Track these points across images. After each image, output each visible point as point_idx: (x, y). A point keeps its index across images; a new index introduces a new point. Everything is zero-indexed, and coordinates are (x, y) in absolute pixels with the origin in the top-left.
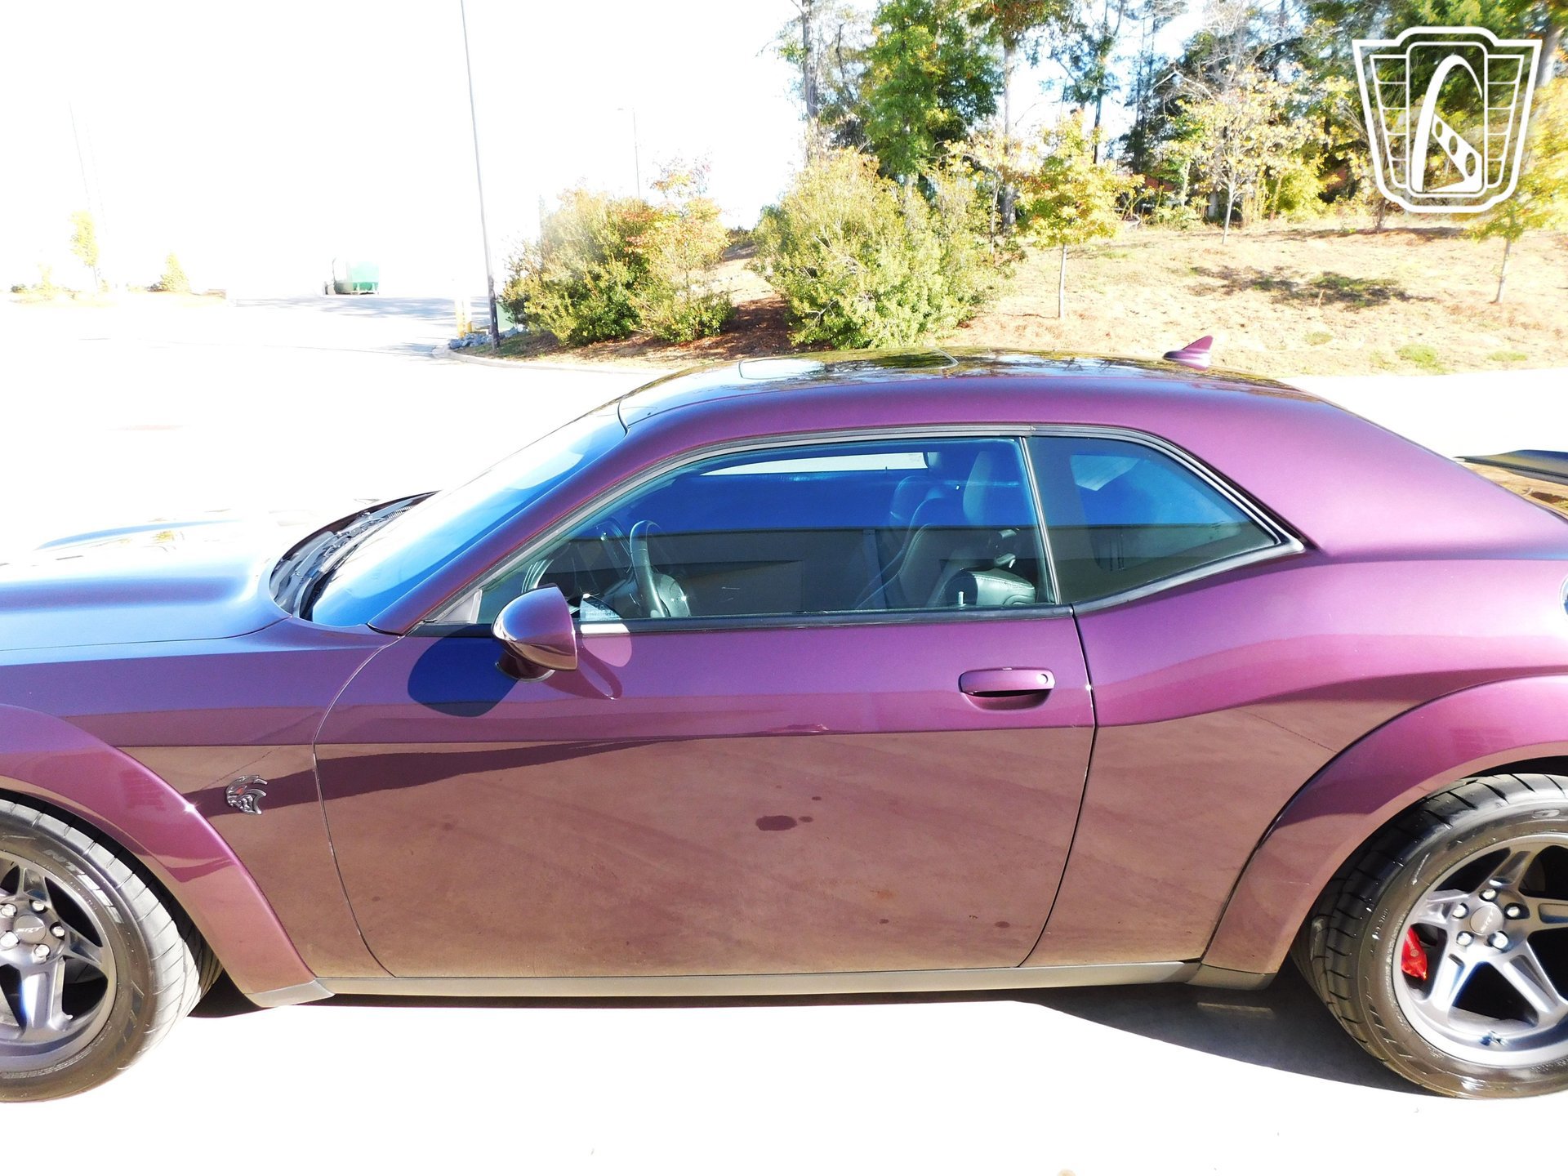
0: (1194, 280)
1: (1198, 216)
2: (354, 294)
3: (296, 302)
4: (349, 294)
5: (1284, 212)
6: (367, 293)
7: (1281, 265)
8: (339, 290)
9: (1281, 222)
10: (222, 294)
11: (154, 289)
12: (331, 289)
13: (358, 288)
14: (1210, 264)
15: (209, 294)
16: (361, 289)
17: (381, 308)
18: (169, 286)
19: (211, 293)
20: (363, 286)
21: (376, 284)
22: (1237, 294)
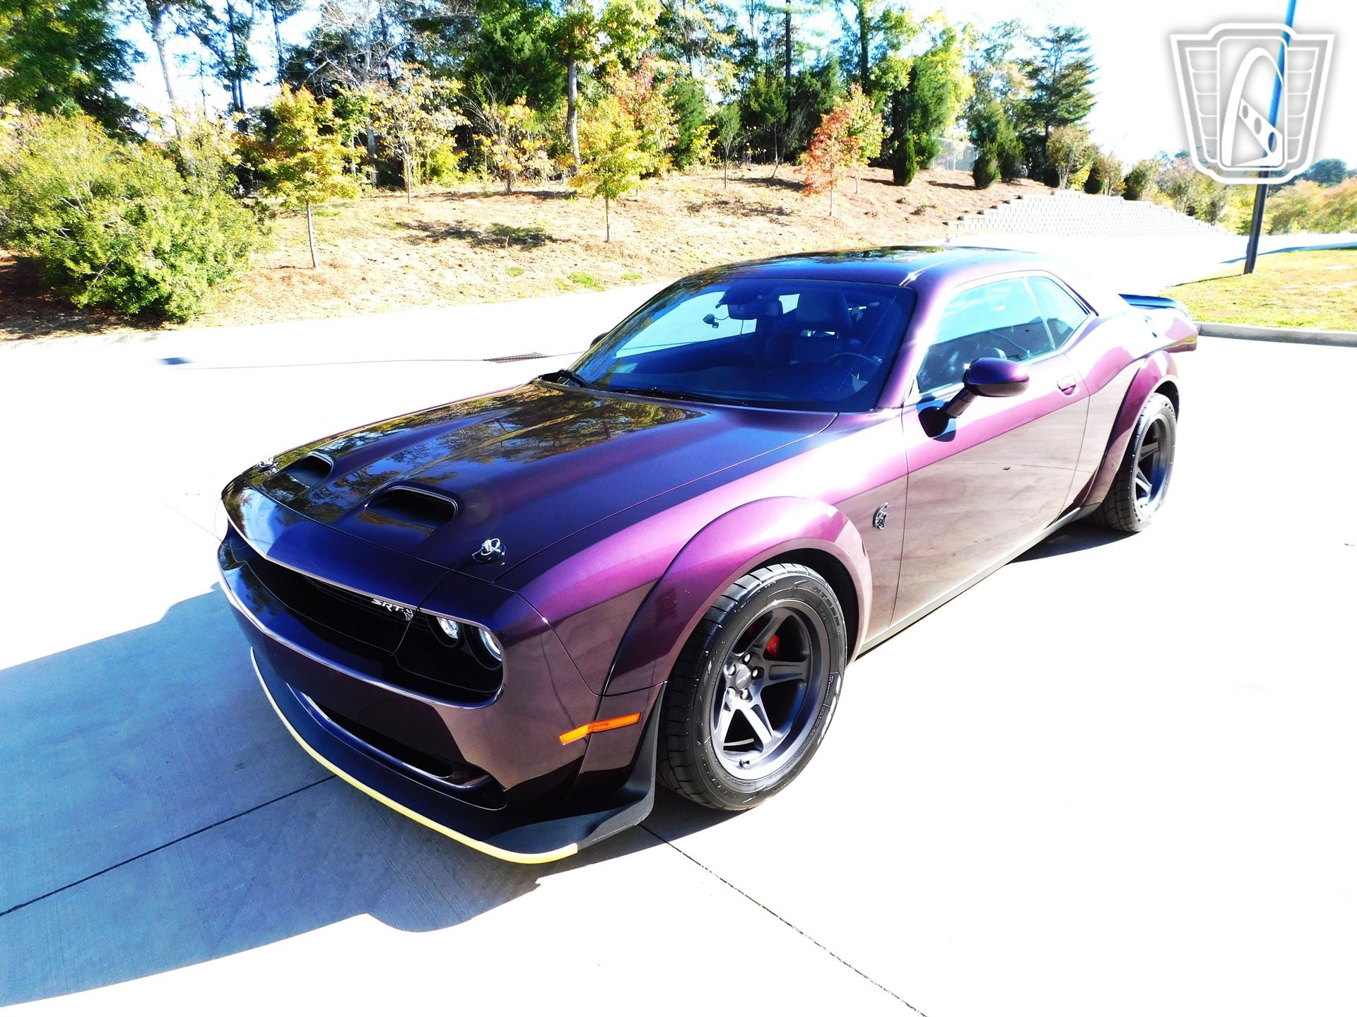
0: (402, 232)
5: (435, 178)
7: (460, 219)
9: (435, 186)
14: (407, 219)
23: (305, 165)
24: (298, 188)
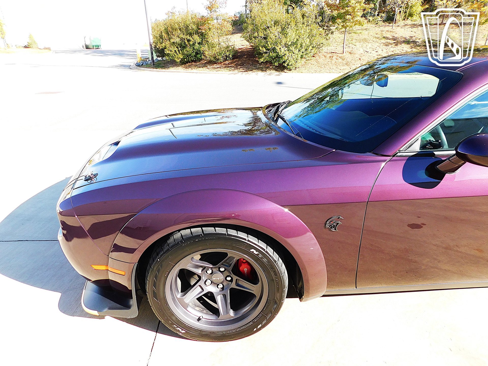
0: (384, 41)
1: (381, 20)
2: (93, 49)
3: (75, 51)
4: (91, 49)
5: (410, 18)
6: (97, 49)
7: (412, 36)
8: (87, 47)
9: (409, 22)
10: (49, 49)
11: (26, 47)
12: (85, 47)
13: (94, 47)
14: (389, 35)
15: (45, 49)
16: (95, 47)
17: (105, 53)
18: (31, 46)
19: (45, 48)
20: (96, 46)
21: (100, 45)
22: (399, 46)
23: (347, 13)
24: (343, 22)
